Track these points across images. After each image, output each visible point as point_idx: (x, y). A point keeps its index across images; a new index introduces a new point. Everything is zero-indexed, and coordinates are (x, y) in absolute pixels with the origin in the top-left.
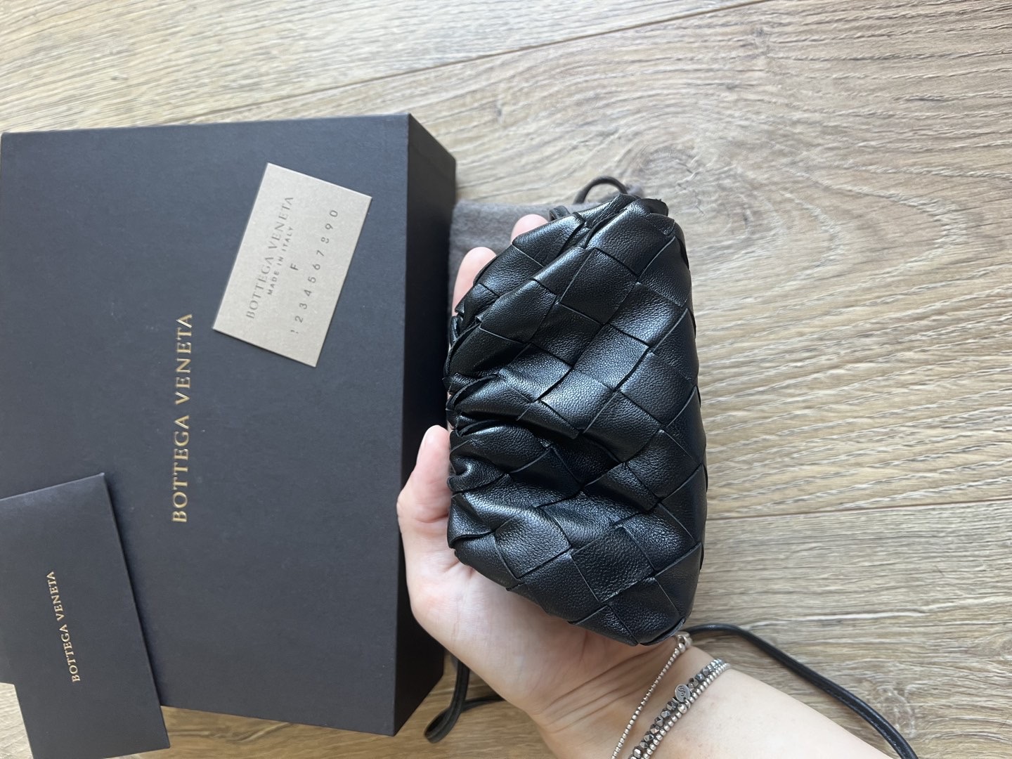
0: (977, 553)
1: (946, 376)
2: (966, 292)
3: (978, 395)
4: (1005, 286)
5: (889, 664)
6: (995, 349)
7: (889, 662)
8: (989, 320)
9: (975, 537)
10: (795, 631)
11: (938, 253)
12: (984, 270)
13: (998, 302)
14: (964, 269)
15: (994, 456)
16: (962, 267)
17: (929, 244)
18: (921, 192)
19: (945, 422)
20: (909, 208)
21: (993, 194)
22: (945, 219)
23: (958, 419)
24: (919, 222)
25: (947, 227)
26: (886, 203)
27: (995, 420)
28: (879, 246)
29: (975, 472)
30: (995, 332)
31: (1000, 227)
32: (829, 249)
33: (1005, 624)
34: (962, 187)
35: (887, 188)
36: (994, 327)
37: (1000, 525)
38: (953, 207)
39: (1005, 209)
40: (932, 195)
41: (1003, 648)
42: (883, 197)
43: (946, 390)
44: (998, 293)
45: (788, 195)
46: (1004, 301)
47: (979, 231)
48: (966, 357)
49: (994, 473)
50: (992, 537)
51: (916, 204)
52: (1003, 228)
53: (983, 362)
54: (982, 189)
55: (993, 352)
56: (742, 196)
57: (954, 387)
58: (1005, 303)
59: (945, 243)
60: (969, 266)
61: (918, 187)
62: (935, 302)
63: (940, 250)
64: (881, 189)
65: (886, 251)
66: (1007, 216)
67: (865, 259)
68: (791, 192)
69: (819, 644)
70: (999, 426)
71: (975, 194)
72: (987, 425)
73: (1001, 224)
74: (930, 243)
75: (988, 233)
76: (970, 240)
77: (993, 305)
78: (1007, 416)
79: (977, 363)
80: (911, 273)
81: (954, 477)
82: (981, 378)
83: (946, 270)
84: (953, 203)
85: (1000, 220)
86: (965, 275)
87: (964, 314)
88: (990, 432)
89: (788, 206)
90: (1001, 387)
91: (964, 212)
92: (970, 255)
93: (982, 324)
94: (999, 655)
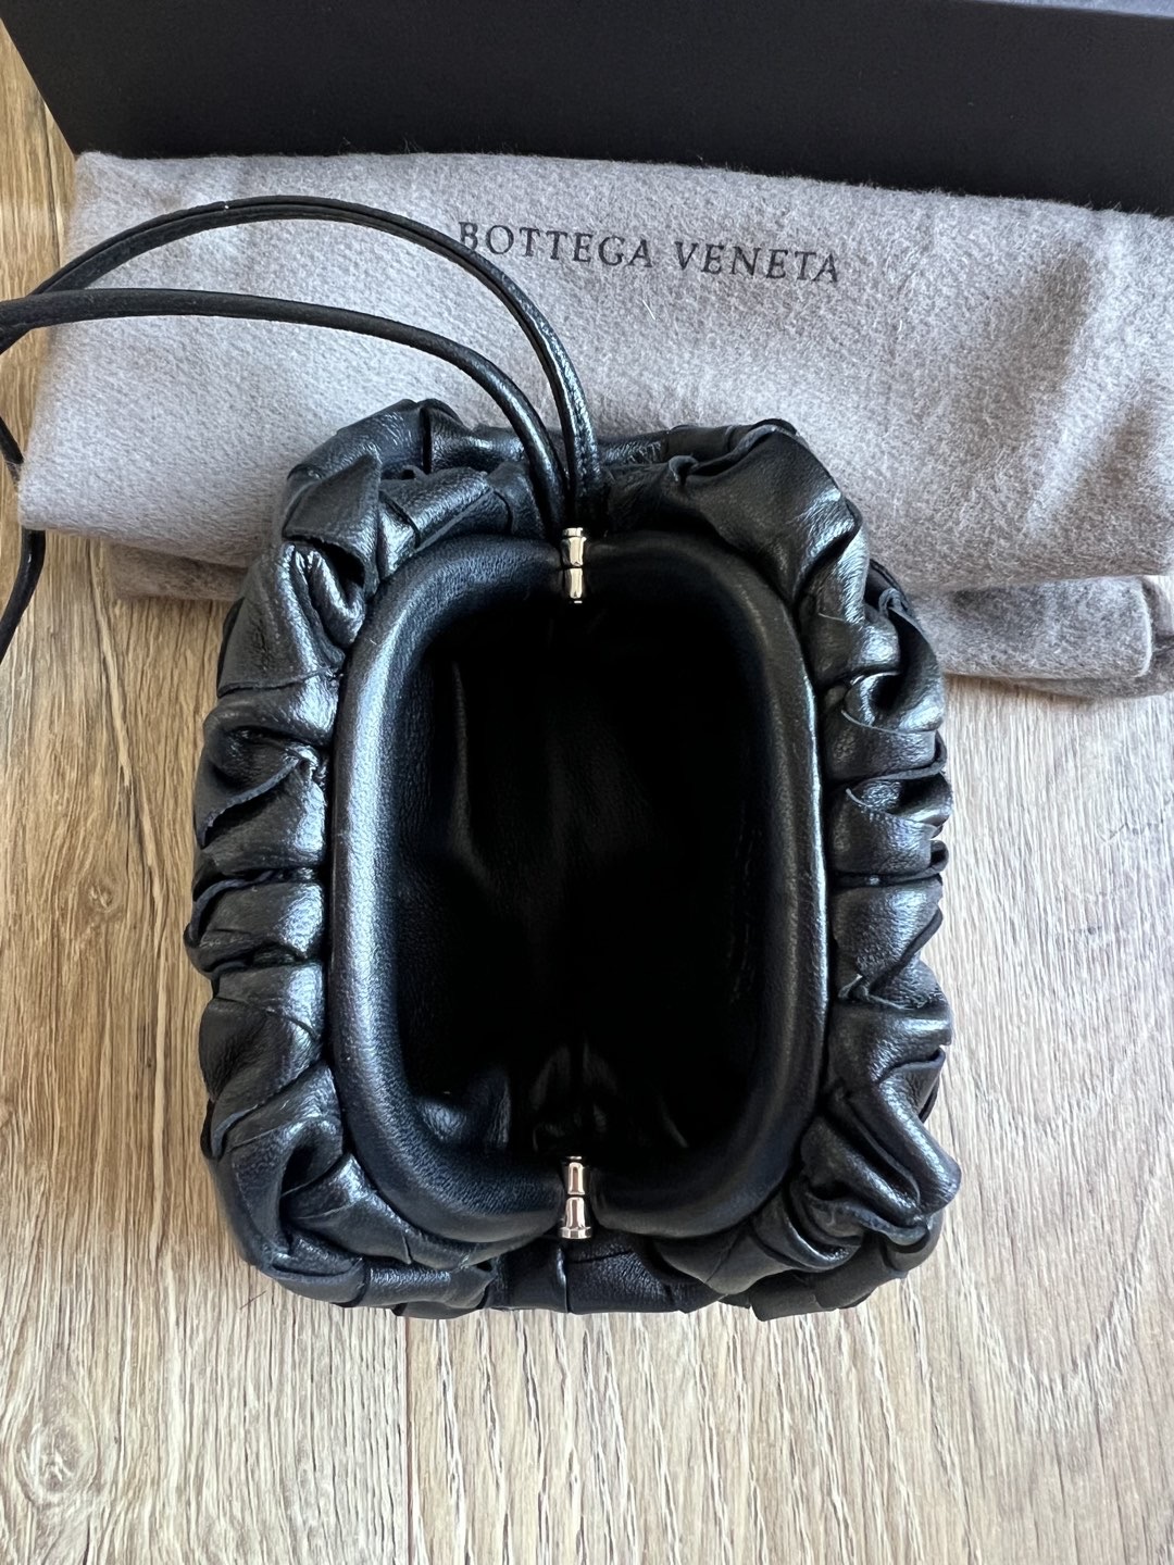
0: (288, 1389)
1: (707, 1356)
2: (903, 1417)
3: (658, 1424)
4: (914, 1510)
5: (44, 1167)
6: (766, 1474)
7: (49, 1167)
8: (835, 1466)
9: (326, 1390)
10: (135, 966)
11: (997, 1362)
12: (953, 1464)
13: (877, 1490)
14: (957, 1419)
15: (512, 1451)
16: (963, 1414)
17: (1019, 1340)
18: (1144, 1332)
19: (599, 1344)
20: (1107, 1304)
21: (1133, 1500)
22: (1077, 1383)
23: (603, 1372)
24: (1073, 1323)
25: (1058, 1388)
26: (1120, 1252)
27: (597, 1457)
28: (1019, 1229)
29: (477, 1401)
30: (805, 1475)
31: (1055, 1510)
32: (1017, 1112)
33: (118, 1441)
34: (1152, 1430)
35: (1155, 1257)
36: (817, 1474)
37: (349, 1449)
38: (1106, 1406)
39: (1099, 1526)
40: (1136, 1358)
41: (62, 1434)
42: (1135, 1247)
43: (673, 1352)
44: (898, 1492)
45: (1144, 1035)
46: (878, 1502)
47: (1047, 1458)
48: (748, 1405)
49: (472, 1446)
50: (322, 1428)
51: (1115, 1319)
52: (1052, 1516)
53: (736, 1441)
54: (1147, 1475)
55: (758, 1469)
56: (1147, 926)
57: (679, 1373)
58: (873, 1504)
59: (1020, 1376)
60: (964, 1429)
61: (1157, 1330)
62: (883, 1343)
63: (1005, 1366)
64: (1154, 1242)
65: (1008, 1242)
66: (1081, 1528)
67: (989, 1194)
68: (1152, 1038)
69: (101, 1014)
70: (583, 1467)
71: (1134, 1459)
72: (588, 1437)
73: (1061, 1514)
74: (1023, 1343)
75: (1042, 1480)
76: (1025, 1437)
77: (869, 1478)
78: (606, 1489)
79: (733, 1428)
80: (952, 1294)
81: (469, 1352)
82: (697, 1437)
83: (957, 1375)
84: (1116, 1405)
85: (1070, 1511)
86: (943, 1418)
87: (850, 1408)
88: (569, 1445)
89: (1120, 1028)
90: (675, 1479)
91: (1094, 1431)
92: (990, 1434)
93: (826, 1447)
94: (46, 1423)
